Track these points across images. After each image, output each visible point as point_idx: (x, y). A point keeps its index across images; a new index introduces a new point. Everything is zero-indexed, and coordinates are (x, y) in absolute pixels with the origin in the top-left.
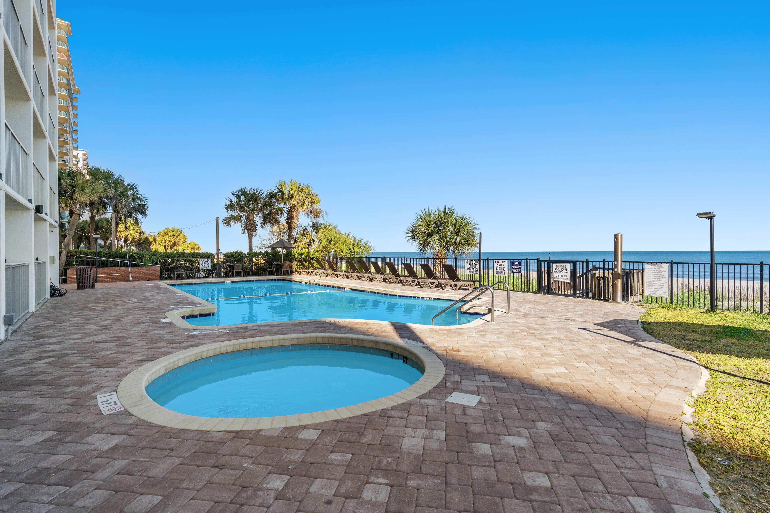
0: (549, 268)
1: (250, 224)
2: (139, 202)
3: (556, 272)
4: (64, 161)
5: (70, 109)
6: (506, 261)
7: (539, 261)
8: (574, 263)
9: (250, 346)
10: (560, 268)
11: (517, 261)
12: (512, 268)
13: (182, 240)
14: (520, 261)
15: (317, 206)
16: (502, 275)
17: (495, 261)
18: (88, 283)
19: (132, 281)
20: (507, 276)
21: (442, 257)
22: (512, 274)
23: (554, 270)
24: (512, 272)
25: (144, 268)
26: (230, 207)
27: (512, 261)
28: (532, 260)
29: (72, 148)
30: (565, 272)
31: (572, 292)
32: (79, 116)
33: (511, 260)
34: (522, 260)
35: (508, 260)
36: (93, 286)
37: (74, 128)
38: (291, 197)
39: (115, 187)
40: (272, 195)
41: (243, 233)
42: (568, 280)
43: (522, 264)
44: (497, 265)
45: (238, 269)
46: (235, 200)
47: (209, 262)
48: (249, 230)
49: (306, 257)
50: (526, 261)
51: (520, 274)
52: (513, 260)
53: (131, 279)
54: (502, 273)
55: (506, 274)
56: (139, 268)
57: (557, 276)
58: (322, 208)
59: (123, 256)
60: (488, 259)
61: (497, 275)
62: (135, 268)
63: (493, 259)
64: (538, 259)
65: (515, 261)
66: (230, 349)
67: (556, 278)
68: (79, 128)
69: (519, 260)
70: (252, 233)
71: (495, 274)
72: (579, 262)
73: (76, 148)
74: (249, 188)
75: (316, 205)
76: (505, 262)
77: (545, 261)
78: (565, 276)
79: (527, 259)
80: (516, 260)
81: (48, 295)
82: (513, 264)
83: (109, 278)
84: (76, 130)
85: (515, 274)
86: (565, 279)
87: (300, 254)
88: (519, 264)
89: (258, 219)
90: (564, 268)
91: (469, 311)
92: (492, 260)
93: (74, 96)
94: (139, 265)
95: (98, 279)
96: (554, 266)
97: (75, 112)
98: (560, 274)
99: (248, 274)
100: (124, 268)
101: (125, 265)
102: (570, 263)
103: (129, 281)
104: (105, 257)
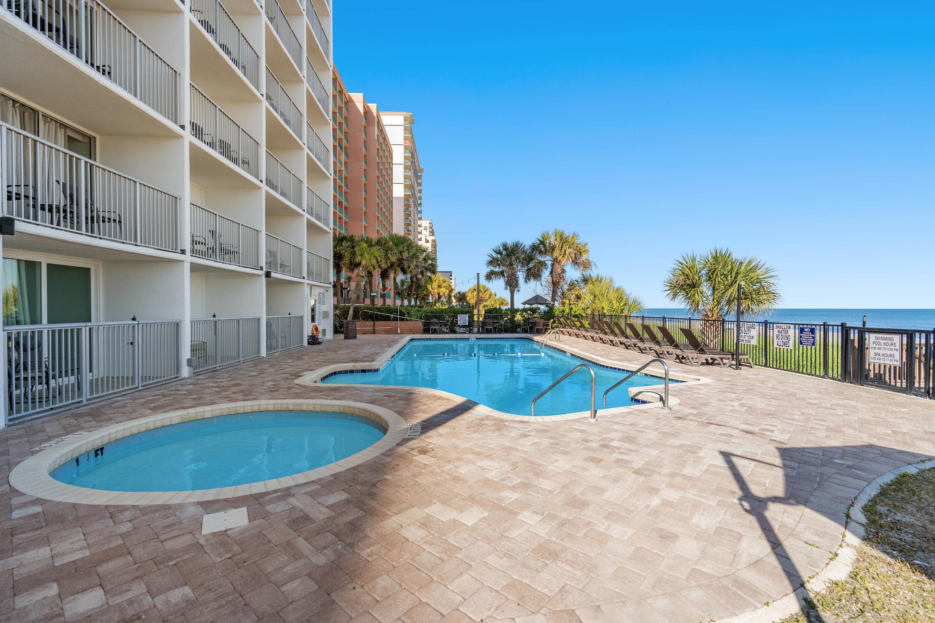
0: (862, 340)
1: (512, 279)
2: (430, 262)
3: (875, 348)
4: (408, 231)
5: (416, 186)
6: (792, 326)
7: (845, 330)
8: (910, 335)
9: (291, 407)
10: (882, 342)
11: (809, 326)
12: (801, 337)
13: (488, 296)
14: (813, 327)
15: (584, 257)
16: (786, 348)
17: (775, 325)
18: (351, 334)
19: (400, 334)
20: (793, 351)
21: (714, 318)
22: (801, 346)
23: (871, 345)
24: (801, 343)
25: (410, 322)
26: (491, 263)
27: (801, 326)
28: (833, 326)
29: (417, 219)
30: (891, 350)
31: (904, 385)
32: (422, 191)
33: (799, 324)
34: (816, 325)
35: (795, 324)
36: (355, 337)
37: (419, 202)
38: (553, 248)
39: (408, 250)
40: (534, 248)
41: (506, 289)
42: (898, 364)
43: (817, 333)
44: (779, 331)
45: (489, 326)
46: (495, 255)
47: (467, 318)
48: (510, 285)
49: (568, 314)
50: (822, 327)
51: (813, 347)
52: (803, 325)
53: (399, 332)
54: (785, 344)
55: (791, 347)
56: (407, 322)
57: (876, 354)
58: (591, 258)
59: (394, 311)
60: (766, 323)
61: (778, 347)
62: (403, 322)
63: (773, 323)
64: (843, 325)
65: (805, 326)
66: (271, 408)
67: (875, 359)
68: (423, 201)
69: (811, 325)
70: (513, 289)
71: (775, 346)
72: (920, 332)
73: (420, 219)
74: (510, 242)
75: (583, 255)
76: (790, 328)
77: (854, 328)
78: (891, 355)
79: (824, 325)
80: (807, 325)
81: (305, 343)
82: (802, 330)
83: (384, 330)
84: (421, 203)
85: (805, 347)
86: (891, 361)
87: (561, 310)
88: (812, 331)
89: (521, 276)
90: (890, 342)
91: (637, 398)
92: (772, 325)
93: (419, 174)
94: (407, 320)
95: (376, 331)
96: (871, 338)
97: (419, 188)
98: (881, 352)
99: (500, 331)
100: (395, 322)
101: (395, 319)
102: (902, 334)
103: (398, 333)
104: (384, 312)
